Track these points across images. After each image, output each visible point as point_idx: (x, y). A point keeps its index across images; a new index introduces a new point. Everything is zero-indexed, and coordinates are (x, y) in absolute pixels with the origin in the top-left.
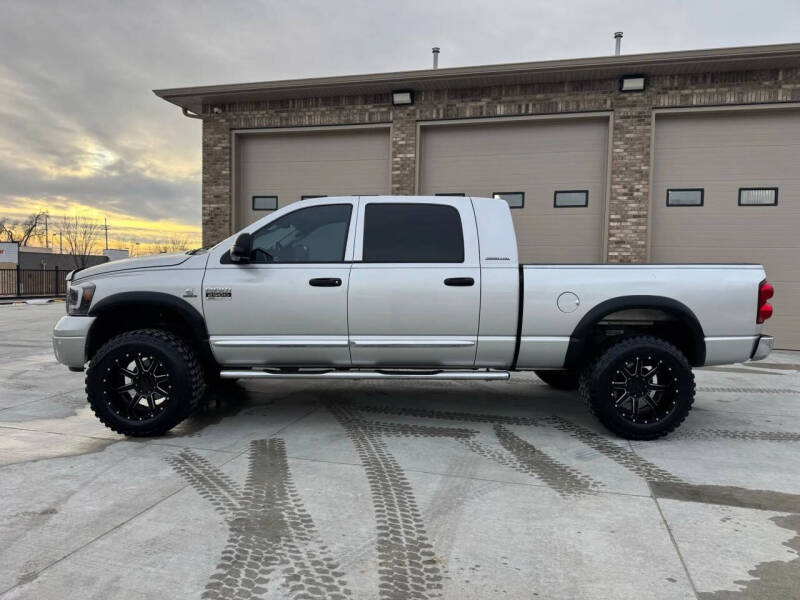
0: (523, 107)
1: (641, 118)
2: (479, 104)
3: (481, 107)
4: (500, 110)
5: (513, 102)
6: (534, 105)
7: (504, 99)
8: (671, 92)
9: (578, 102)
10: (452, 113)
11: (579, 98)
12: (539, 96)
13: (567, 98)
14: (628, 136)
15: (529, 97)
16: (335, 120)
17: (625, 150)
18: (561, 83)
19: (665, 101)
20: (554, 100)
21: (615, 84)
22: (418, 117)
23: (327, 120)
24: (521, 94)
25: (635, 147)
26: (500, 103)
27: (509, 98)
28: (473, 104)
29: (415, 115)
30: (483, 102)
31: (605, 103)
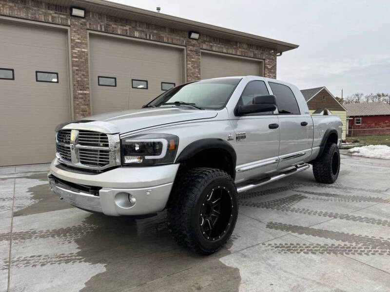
0: (148, 36)
1: (197, 52)
2: (125, 28)
3: (126, 30)
4: (137, 34)
5: (143, 31)
6: (153, 36)
7: (138, 29)
8: (206, 43)
9: (172, 39)
10: (110, 29)
11: (173, 37)
12: (155, 31)
13: (167, 36)
14: (192, 60)
15: (150, 31)
16: (23, 15)
17: (192, 66)
18: (165, 27)
19: (204, 46)
20: (162, 35)
21: (187, 34)
22: (88, 27)
23: (15, 13)
24: (146, 28)
25: (195, 65)
26: (137, 30)
27: (141, 29)
28: (122, 27)
29: (86, 25)
30: (127, 28)
31: (183, 42)
